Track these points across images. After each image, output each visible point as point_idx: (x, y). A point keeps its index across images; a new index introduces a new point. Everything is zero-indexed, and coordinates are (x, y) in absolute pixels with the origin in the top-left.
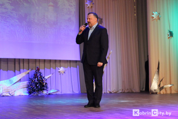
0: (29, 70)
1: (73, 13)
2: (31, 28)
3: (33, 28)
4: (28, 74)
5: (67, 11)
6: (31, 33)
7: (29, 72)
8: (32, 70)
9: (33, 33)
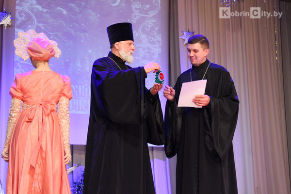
0: (72, 166)
1: (156, 56)
2: (77, 86)
3: (80, 86)
4: (71, 175)
5: (146, 53)
6: (77, 94)
7: (73, 170)
8: (78, 165)
9: (80, 95)
